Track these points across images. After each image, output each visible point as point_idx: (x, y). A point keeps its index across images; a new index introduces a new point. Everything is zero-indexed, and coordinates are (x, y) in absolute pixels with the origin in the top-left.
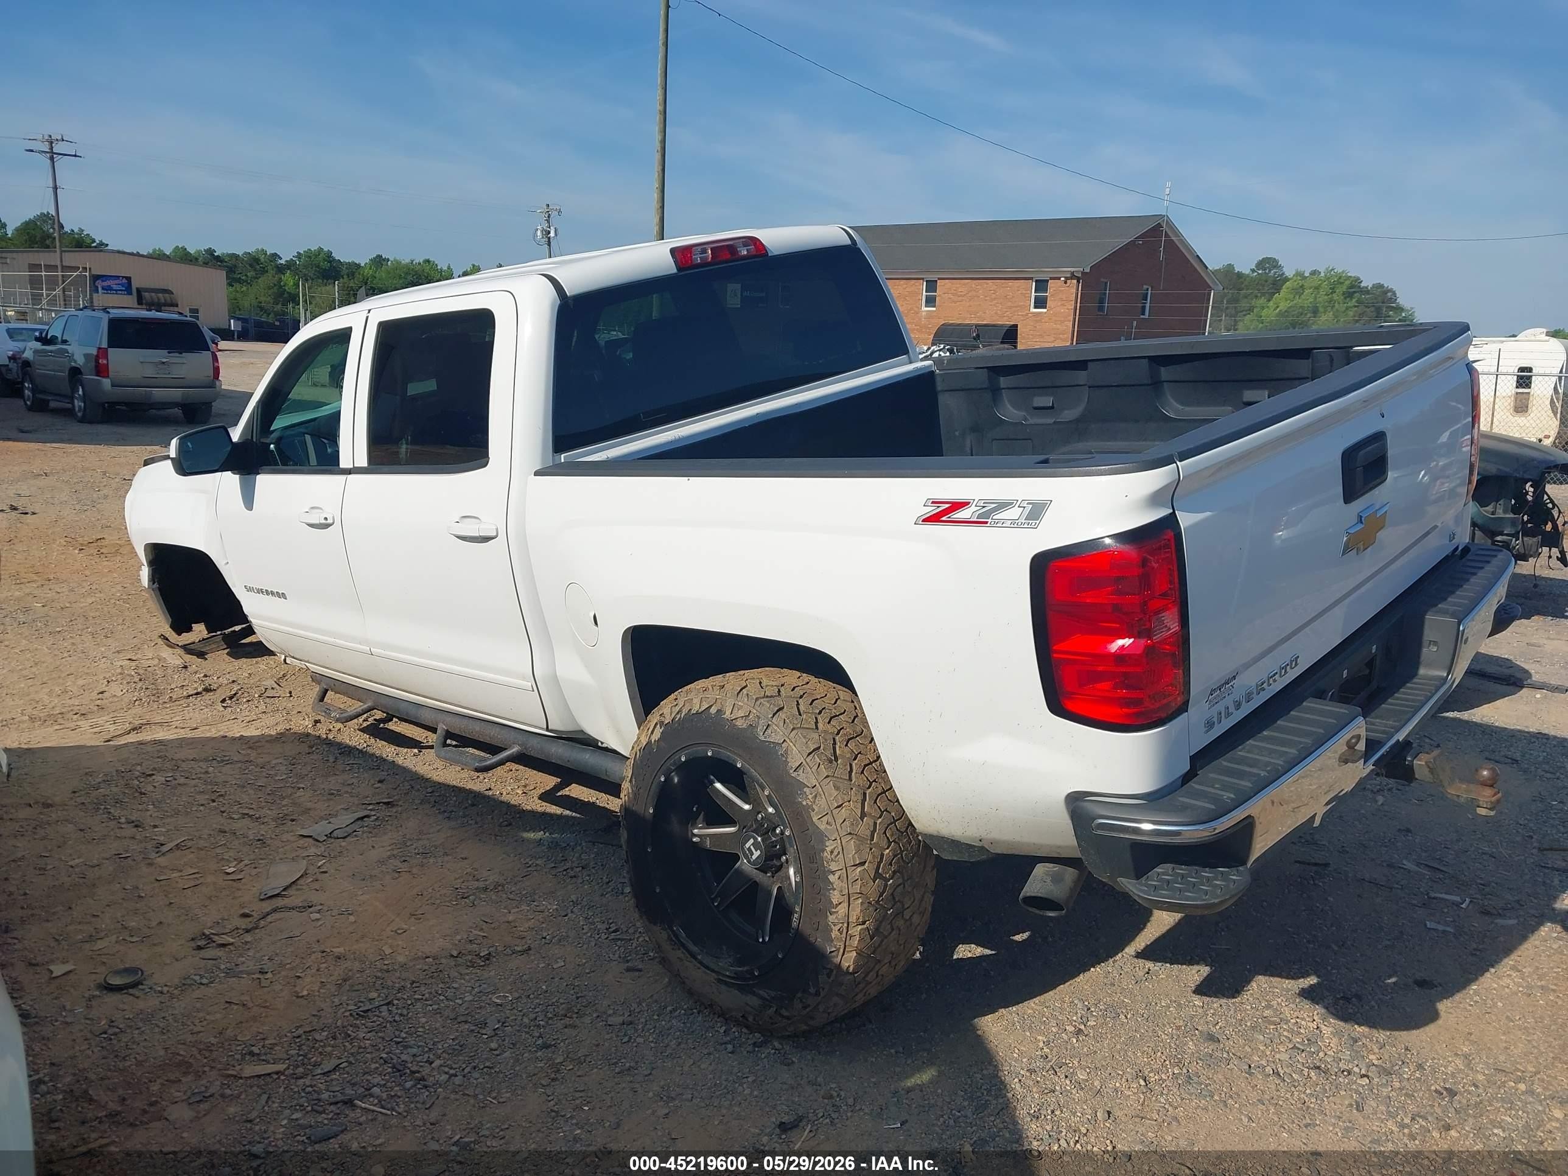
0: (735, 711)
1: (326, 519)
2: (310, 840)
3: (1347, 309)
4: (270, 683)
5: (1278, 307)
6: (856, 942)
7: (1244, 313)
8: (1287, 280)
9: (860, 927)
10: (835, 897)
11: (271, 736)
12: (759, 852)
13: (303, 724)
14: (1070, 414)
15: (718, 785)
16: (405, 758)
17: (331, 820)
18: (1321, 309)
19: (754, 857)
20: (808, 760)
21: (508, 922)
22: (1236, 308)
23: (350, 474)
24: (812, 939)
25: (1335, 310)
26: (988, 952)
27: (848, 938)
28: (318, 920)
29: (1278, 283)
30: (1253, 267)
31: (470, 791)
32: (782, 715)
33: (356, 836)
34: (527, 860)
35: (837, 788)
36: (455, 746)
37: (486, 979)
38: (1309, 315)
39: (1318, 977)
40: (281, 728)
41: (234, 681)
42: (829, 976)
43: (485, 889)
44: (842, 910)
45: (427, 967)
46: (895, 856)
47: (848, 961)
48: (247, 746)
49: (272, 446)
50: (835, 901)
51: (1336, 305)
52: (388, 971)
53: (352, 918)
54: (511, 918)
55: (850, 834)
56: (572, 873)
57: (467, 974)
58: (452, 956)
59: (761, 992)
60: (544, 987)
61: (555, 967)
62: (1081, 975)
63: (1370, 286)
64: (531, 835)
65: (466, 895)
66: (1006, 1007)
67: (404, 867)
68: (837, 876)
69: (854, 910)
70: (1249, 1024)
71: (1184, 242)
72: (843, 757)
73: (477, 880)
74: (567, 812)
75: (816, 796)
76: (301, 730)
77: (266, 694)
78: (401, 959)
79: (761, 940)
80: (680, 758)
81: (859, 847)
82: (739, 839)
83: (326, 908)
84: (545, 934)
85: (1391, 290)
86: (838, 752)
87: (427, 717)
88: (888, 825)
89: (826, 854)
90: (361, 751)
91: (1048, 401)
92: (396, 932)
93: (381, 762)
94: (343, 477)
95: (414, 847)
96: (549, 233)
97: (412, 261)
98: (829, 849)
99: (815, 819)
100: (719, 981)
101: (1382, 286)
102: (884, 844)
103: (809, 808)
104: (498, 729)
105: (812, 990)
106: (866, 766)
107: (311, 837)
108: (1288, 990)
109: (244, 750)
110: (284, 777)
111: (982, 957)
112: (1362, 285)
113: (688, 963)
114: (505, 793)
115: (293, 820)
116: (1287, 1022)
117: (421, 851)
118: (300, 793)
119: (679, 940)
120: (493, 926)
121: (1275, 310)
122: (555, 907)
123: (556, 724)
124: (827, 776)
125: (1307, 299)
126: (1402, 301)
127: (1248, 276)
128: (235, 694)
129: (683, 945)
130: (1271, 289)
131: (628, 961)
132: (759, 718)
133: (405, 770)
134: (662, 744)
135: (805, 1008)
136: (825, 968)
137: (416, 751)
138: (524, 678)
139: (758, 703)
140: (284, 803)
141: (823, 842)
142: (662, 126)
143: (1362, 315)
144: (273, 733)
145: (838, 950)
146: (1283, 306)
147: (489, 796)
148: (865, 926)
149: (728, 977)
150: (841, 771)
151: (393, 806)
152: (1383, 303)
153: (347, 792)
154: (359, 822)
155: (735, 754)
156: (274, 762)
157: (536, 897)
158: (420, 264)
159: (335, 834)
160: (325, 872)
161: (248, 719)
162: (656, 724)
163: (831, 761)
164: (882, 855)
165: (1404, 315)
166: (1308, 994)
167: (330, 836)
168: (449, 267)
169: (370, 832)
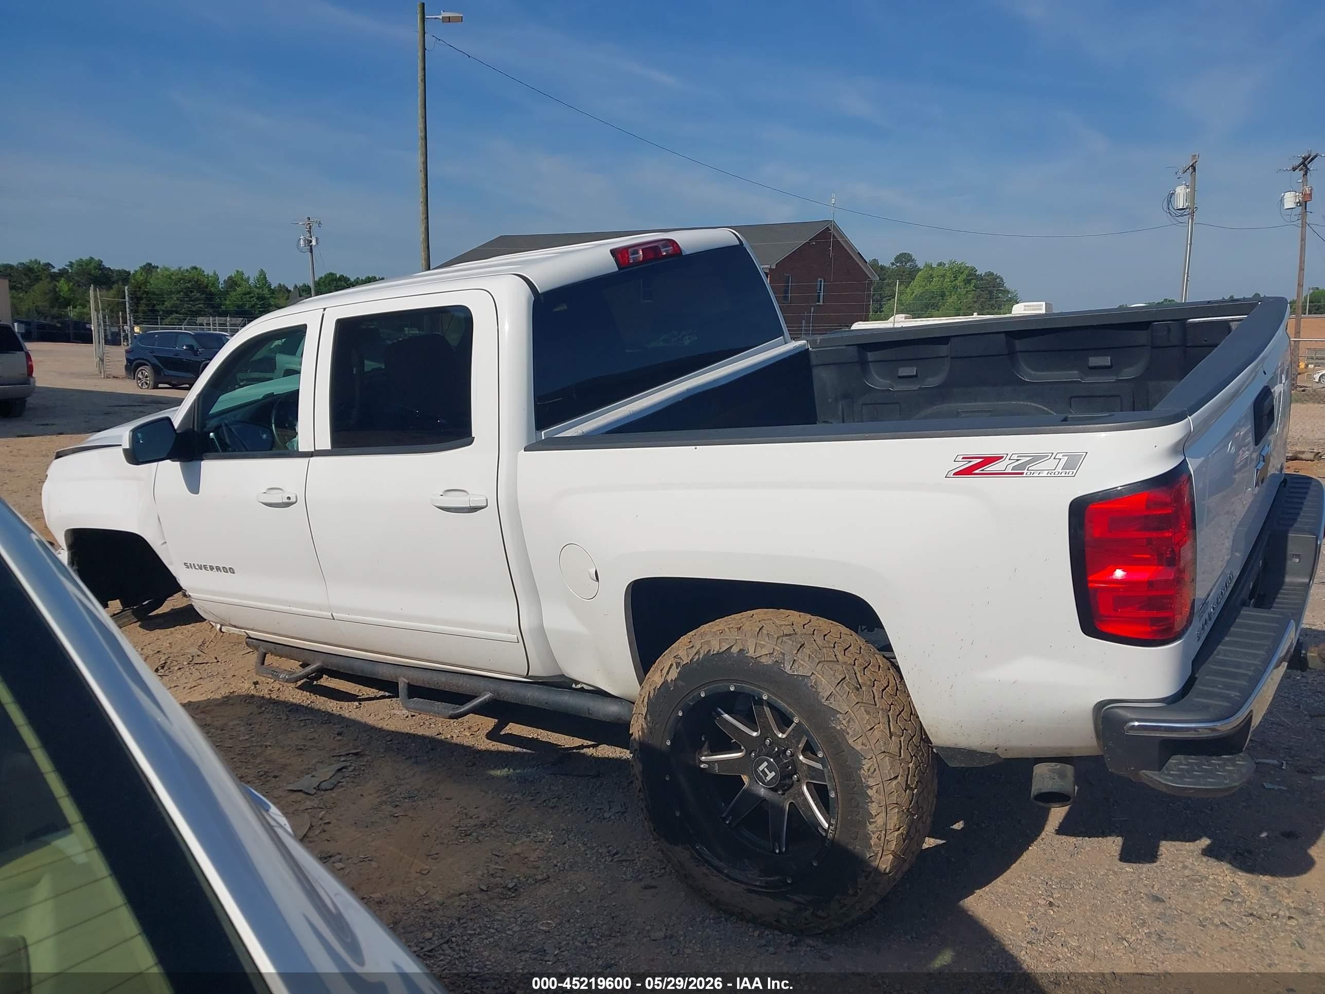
0: (759, 648)
1: (289, 498)
2: (301, 794)
3: (967, 292)
4: (194, 650)
5: (913, 292)
6: (893, 847)
7: (888, 298)
8: (919, 270)
9: (896, 833)
10: (873, 808)
11: (217, 699)
12: (773, 774)
13: (245, 687)
14: (933, 381)
15: (726, 716)
16: (348, 710)
17: (314, 773)
18: (947, 293)
19: (768, 778)
20: (837, 689)
21: (517, 854)
22: (880, 294)
23: (312, 456)
24: (851, 847)
25: (957, 293)
26: (940, 842)
27: (886, 843)
28: (342, 869)
29: (913, 272)
30: (893, 261)
31: (423, 737)
32: (806, 651)
33: (342, 786)
34: (506, 795)
35: (868, 713)
36: (389, 697)
37: (523, 909)
38: (938, 298)
39: (1209, 837)
40: (224, 692)
41: (158, 652)
42: (867, 878)
43: (483, 826)
44: (880, 820)
45: (464, 904)
46: (916, 768)
47: (885, 863)
48: (199, 711)
49: (211, 434)
50: (874, 813)
51: (959, 290)
52: (430, 911)
53: (374, 864)
54: (518, 850)
55: (884, 752)
56: (551, 804)
57: (504, 906)
58: (482, 890)
59: (796, 898)
60: (578, 911)
61: (579, 891)
62: (1024, 853)
63: (983, 274)
64: (497, 773)
65: (469, 832)
66: (980, 888)
67: (399, 812)
68: (875, 789)
69: (891, 819)
70: (1178, 884)
71: (847, 242)
72: (865, 684)
73: (471, 818)
74: (518, 749)
75: (849, 721)
76: (243, 692)
77: (195, 661)
78: (437, 898)
79: (777, 851)
80: (700, 694)
81: (893, 763)
82: (749, 764)
83: (345, 857)
84: (555, 862)
85: (999, 277)
86: (860, 681)
87: (385, 673)
88: (909, 741)
89: (862, 772)
90: (306, 708)
91: (912, 371)
92: (420, 873)
93: (329, 718)
94: (305, 460)
95: (398, 792)
96: (311, 241)
97: (180, 268)
98: (866, 767)
99: (850, 742)
100: (749, 891)
101: (992, 274)
102: (909, 759)
103: (842, 733)
104: (466, 678)
105: (851, 892)
106: (883, 690)
107: (301, 791)
108: (1193, 852)
109: (197, 714)
110: (247, 737)
111: (937, 846)
112: (978, 273)
113: (715, 878)
114: (455, 736)
115: (275, 777)
116: (1207, 879)
117: (407, 795)
118: (269, 751)
119: (702, 857)
120: (505, 859)
121: (911, 295)
122: (552, 836)
123: (538, 670)
124: (858, 703)
125: (934, 286)
126: (1008, 285)
127: (889, 268)
128: (165, 663)
129: (707, 861)
130: (908, 278)
131: (641, 880)
132: (783, 654)
133: (355, 723)
134: (680, 683)
135: (841, 908)
136: (863, 871)
137: (357, 703)
138: (509, 631)
139: (780, 641)
140: (258, 761)
141: (860, 762)
142: (424, 149)
143: (979, 297)
144: (219, 697)
145: (876, 855)
146: (918, 291)
147: (441, 740)
148: (900, 832)
149: (761, 887)
150: (867, 698)
151: (362, 756)
152: (994, 287)
153: (313, 747)
154: (339, 774)
155: (759, 687)
156: (231, 724)
157: (530, 829)
158: (187, 270)
159: (323, 786)
160: (329, 823)
161: (189, 685)
162: (672, 665)
163: (858, 689)
164: (909, 768)
165: (1009, 296)
166: (1207, 852)
167: (318, 788)
168: (215, 274)
169: (353, 782)
